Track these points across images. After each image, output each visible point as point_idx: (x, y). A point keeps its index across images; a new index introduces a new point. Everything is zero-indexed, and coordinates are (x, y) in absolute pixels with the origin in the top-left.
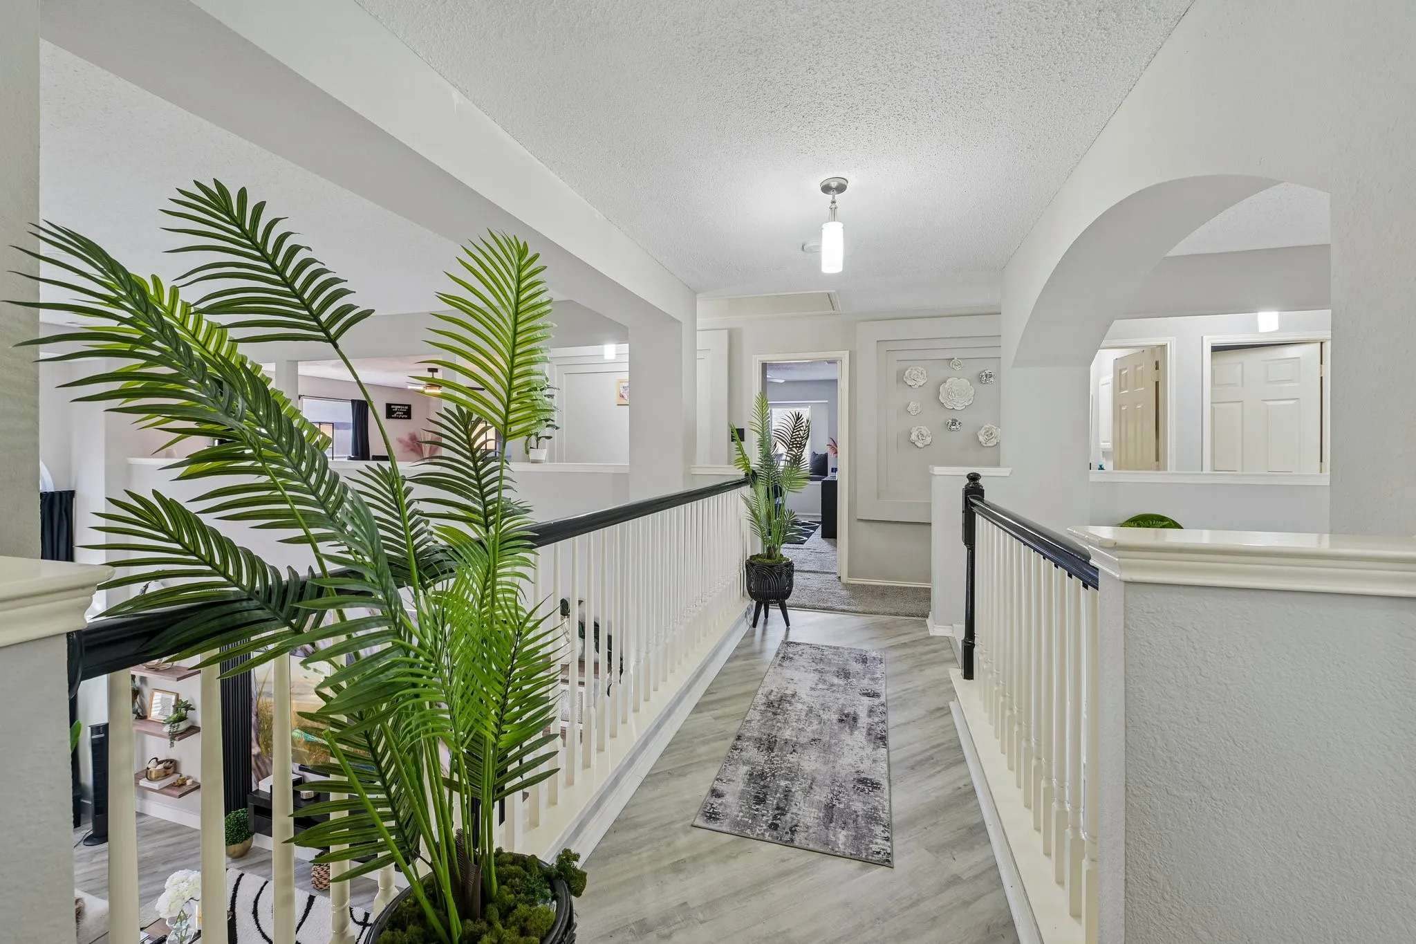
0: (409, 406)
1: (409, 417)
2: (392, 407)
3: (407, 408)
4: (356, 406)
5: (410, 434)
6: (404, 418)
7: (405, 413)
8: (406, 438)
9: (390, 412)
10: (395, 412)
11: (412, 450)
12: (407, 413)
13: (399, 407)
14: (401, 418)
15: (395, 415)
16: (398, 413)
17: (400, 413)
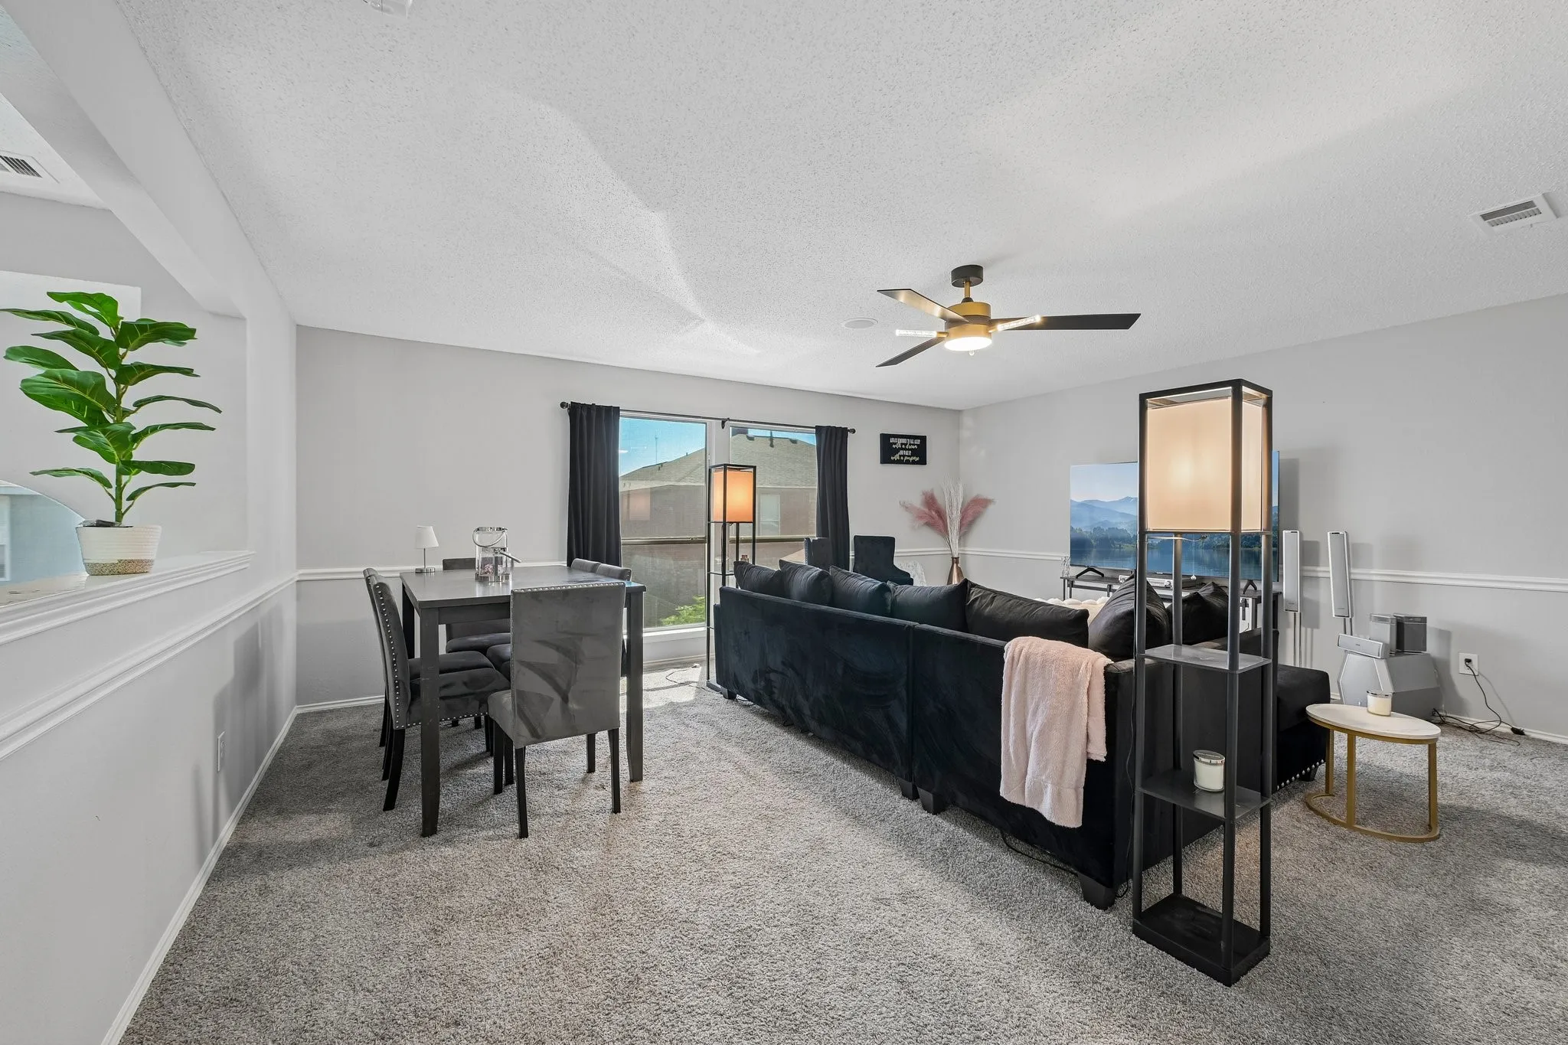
0: (923, 439)
1: (923, 461)
2: (892, 440)
3: (918, 442)
4: (823, 436)
5: (925, 494)
6: (914, 463)
7: (914, 453)
8: (917, 502)
9: (890, 450)
10: (898, 450)
11: (927, 524)
12: (918, 452)
13: (904, 441)
14: (908, 462)
15: (897, 457)
16: (901, 453)
17: (906, 453)
